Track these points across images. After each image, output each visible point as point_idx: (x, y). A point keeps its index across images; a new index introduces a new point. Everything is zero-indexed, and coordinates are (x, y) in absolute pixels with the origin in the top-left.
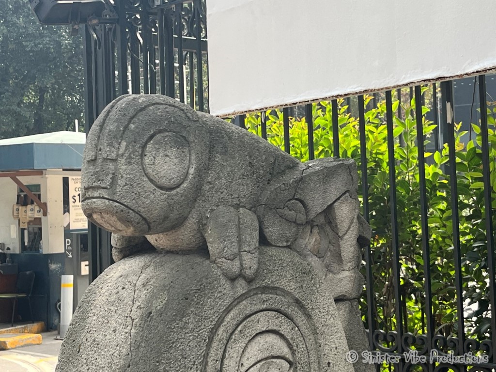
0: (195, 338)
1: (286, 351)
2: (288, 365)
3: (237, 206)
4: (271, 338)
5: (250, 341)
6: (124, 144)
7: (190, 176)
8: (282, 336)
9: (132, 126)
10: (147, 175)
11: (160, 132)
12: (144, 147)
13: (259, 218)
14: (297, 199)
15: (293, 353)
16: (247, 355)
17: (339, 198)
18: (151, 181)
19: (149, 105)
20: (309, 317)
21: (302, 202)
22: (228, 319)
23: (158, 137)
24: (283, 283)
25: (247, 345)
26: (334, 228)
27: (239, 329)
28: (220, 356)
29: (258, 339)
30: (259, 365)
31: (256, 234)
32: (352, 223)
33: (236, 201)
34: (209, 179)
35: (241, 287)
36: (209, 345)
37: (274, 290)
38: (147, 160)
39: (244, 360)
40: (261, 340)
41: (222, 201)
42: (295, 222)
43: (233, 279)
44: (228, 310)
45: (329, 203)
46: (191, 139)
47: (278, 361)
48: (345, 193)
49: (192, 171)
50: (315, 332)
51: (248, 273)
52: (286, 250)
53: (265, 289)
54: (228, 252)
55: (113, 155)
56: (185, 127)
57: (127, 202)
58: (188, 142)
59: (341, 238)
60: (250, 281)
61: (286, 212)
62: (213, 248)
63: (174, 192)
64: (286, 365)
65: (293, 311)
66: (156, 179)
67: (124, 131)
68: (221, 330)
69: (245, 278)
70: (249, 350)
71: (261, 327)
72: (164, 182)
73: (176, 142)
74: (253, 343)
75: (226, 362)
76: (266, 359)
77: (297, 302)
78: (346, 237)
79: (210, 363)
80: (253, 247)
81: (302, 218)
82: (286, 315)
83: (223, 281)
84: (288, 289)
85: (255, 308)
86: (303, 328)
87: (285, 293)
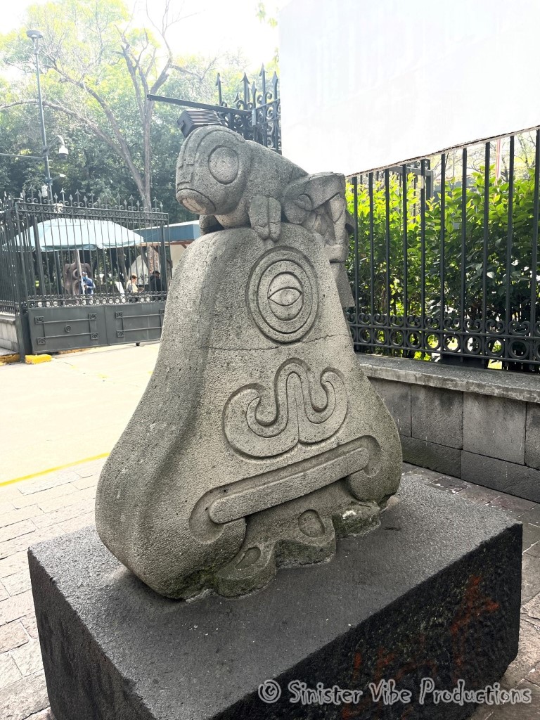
0: (241, 272)
1: (297, 285)
2: (299, 294)
3: (268, 196)
4: (289, 277)
5: (275, 277)
6: (198, 154)
7: (239, 176)
8: (295, 276)
9: (203, 143)
10: (211, 173)
11: (219, 146)
12: (210, 156)
13: (281, 204)
14: (306, 195)
15: (302, 287)
16: (273, 285)
17: (333, 197)
18: (215, 177)
19: (213, 131)
20: (312, 267)
21: (309, 197)
22: (262, 262)
23: (219, 150)
24: (296, 245)
25: (273, 279)
26: (331, 216)
27: (269, 269)
28: (257, 283)
29: (281, 276)
30: (281, 291)
31: (279, 213)
32: (341, 214)
33: (267, 193)
34: (251, 179)
35: (270, 245)
36: (250, 277)
37: (291, 249)
38: (212, 164)
39: (272, 287)
40: (282, 277)
41: (259, 192)
42: (304, 209)
43: (265, 239)
44: (262, 257)
45: (327, 199)
46: (239, 152)
47: (292, 290)
48: (337, 194)
49: (240, 172)
50: (316, 277)
51: (274, 236)
52: (299, 226)
53: (285, 248)
54: (261, 222)
55: (192, 162)
56: (235, 145)
57: (201, 190)
58: (237, 154)
59: (335, 223)
60: (275, 241)
61: (299, 202)
62: (252, 220)
63: (228, 185)
64: (298, 293)
65: (303, 262)
66: (217, 176)
67: (198, 147)
68: (257, 269)
69: (272, 239)
70: (275, 282)
71: (282, 270)
72: (222, 178)
73: (229, 154)
74: (277, 279)
75: (261, 287)
76: (285, 288)
77: (305, 257)
78: (338, 222)
79: (251, 287)
80: (277, 221)
81: (309, 207)
82: (298, 265)
83: (258, 240)
84: (300, 249)
85: (279, 258)
86: (309, 273)
87: (298, 251)
